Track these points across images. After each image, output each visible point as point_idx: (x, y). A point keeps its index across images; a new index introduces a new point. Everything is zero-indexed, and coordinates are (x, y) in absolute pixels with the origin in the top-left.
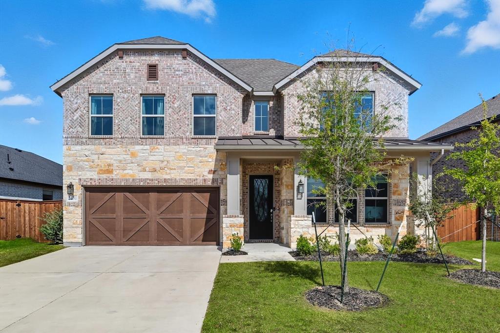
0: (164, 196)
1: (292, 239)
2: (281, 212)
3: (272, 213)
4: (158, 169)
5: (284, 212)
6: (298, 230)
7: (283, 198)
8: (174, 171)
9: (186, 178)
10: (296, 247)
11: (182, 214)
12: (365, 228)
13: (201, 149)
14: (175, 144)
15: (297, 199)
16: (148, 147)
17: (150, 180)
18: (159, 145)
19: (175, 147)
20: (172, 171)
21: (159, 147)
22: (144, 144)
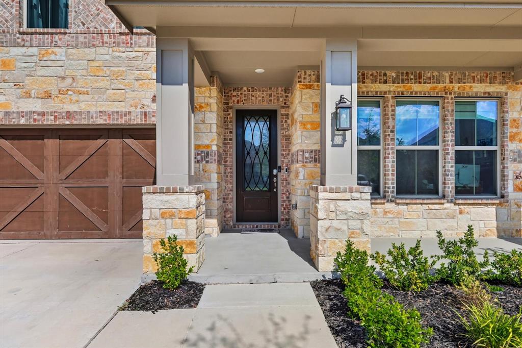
0: (72, 145)
1: (320, 247)
2: (292, 175)
3: (276, 176)
4: (54, 93)
5: (297, 176)
6: (336, 224)
7: (294, 148)
8: (85, 97)
9: (110, 110)
10: (331, 267)
11: (107, 180)
12: (457, 207)
13: (138, 54)
14: (86, 45)
15: (333, 146)
16: (34, 50)
17: (39, 114)
18: (56, 46)
19: (87, 50)
20: (82, 97)
21: (57, 50)
22: (28, 44)
